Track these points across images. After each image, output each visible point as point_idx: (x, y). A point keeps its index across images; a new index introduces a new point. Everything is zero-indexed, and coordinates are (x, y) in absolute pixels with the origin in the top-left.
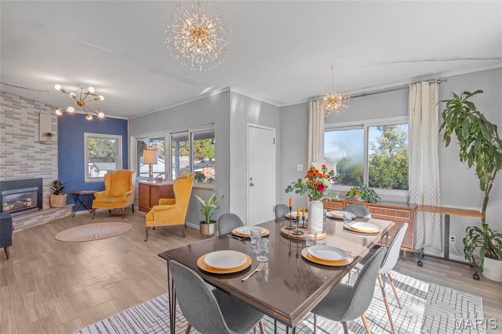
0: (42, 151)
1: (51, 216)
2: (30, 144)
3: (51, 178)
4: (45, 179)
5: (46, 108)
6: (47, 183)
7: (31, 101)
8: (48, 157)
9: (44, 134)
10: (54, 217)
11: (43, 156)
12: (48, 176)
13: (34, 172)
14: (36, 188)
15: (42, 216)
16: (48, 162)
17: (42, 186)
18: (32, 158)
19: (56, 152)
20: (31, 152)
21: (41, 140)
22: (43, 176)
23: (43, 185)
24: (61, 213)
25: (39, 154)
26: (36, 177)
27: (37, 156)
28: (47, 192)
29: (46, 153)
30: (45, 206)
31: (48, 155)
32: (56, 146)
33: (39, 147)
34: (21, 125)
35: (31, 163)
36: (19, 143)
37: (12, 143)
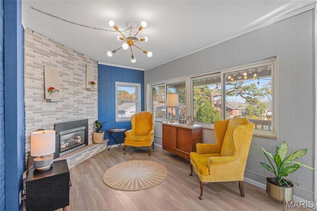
0: (88, 97)
1: (94, 150)
2: (80, 91)
3: (94, 119)
5: (91, 61)
6: (91, 123)
7: (81, 54)
8: (92, 102)
9: (89, 82)
10: (96, 152)
11: (88, 101)
12: (92, 117)
13: (83, 114)
14: (84, 128)
15: (88, 152)
16: (92, 105)
17: (88, 126)
19: (96, 97)
20: (80, 97)
21: (87, 88)
22: (88, 117)
23: (89, 124)
24: (100, 148)
25: (86, 99)
26: (84, 118)
27: (85, 101)
28: (91, 130)
30: (90, 142)
31: (92, 100)
32: (96, 93)
33: (86, 93)
34: (74, 74)
35: (80, 106)
36: (72, 89)
37: (67, 89)
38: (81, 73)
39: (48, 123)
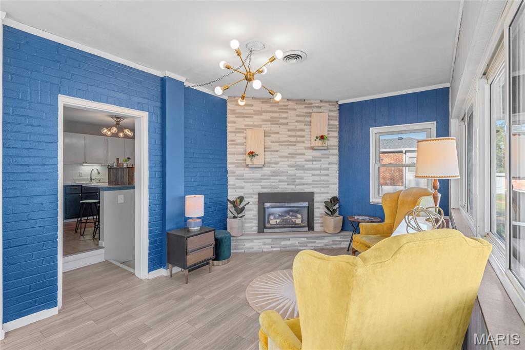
0: (315, 159)
2: (300, 152)
4: (319, 193)
5: (322, 104)
7: (301, 100)
8: (324, 166)
9: (317, 138)
11: (317, 165)
12: (323, 190)
13: (304, 184)
14: (305, 204)
16: (324, 172)
17: (313, 202)
19: (335, 159)
20: (299, 160)
21: (312, 145)
22: (315, 190)
23: (315, 200)
24: (334, 241)
25: (311, 163)
26: (306, 190)
27: (308, 165)
28: (319, 210)
29: (321, 161)
30: (317, 227)
31: (324, 163)
32: (336, 152)
33: (310, 154)
35: (299, 173)
36: (285, 151)
37: (277, 151)
38: (301, 126)
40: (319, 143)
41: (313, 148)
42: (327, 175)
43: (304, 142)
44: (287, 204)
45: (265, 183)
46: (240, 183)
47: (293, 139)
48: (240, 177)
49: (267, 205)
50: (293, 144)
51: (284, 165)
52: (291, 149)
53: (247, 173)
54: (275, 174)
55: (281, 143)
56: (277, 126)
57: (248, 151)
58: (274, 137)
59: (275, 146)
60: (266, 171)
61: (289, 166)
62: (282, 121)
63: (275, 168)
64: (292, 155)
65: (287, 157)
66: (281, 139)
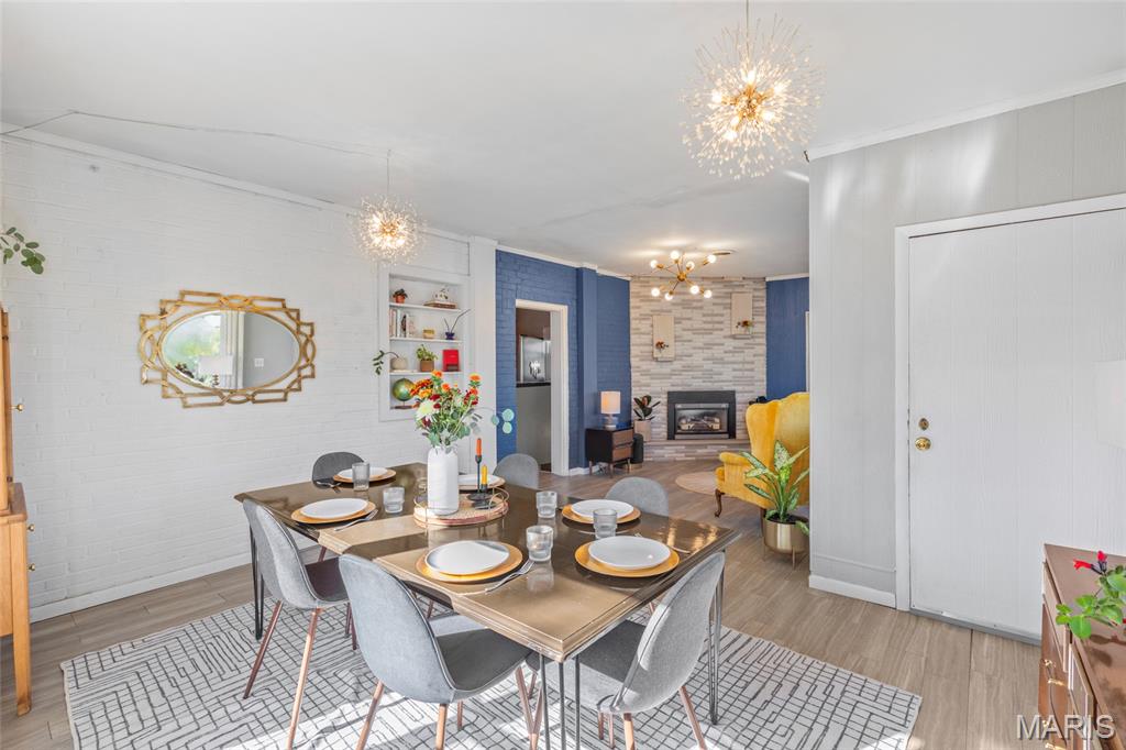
0: (736, 350)
2: (717, 341)
3: (752, 392)
4: (742, 392)
5: (745, 282)
6: (745, 398)
8: (748, 359)
9: (738, 324)
11: (739, 357)
12: (747, 388)
13: (723, 381)
14: (724, 405)
16: (747, 366)
17: (735, 402)
18: (721, 361)
20: (717, 352)
21: (733, 333)
22: (738, 388)
23: (738, 401)
25: (731, 355)
26: (725, 389)
27: (729, 357)
29: (744, 352)
30: (740, 434)
31: (748, 355)
33: (731, 344)
34: (704, 315)
35: (717, 368)
36: (700, 340)
37: (690, 341)
38: (718, 310)
39: (659, 389)
40: (741, 330)
41: (734, 337)
42: (752, 370)
43: (722, 330)
44: (702, 405)
45: (675, 380)
46: (645, 380)
47: (710, 326)
48: (645, 373)
49: (679, 406)
50: (709, 332)
51: (698, 358)
52: (707, 339)
53: (654, 368)
54: (688, 368)
55: (695, 331)
56: (689, 311)
57: (655, 342)
58: (687, 324)
59: (688, 335)
60: (677, 365)
61: (704, 360)
62: (695, 304)
63: (688, 361)
64: (708, 346)
65: (703, 348)
66: (695, 326)
